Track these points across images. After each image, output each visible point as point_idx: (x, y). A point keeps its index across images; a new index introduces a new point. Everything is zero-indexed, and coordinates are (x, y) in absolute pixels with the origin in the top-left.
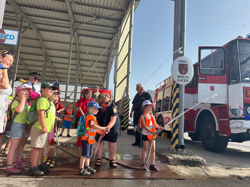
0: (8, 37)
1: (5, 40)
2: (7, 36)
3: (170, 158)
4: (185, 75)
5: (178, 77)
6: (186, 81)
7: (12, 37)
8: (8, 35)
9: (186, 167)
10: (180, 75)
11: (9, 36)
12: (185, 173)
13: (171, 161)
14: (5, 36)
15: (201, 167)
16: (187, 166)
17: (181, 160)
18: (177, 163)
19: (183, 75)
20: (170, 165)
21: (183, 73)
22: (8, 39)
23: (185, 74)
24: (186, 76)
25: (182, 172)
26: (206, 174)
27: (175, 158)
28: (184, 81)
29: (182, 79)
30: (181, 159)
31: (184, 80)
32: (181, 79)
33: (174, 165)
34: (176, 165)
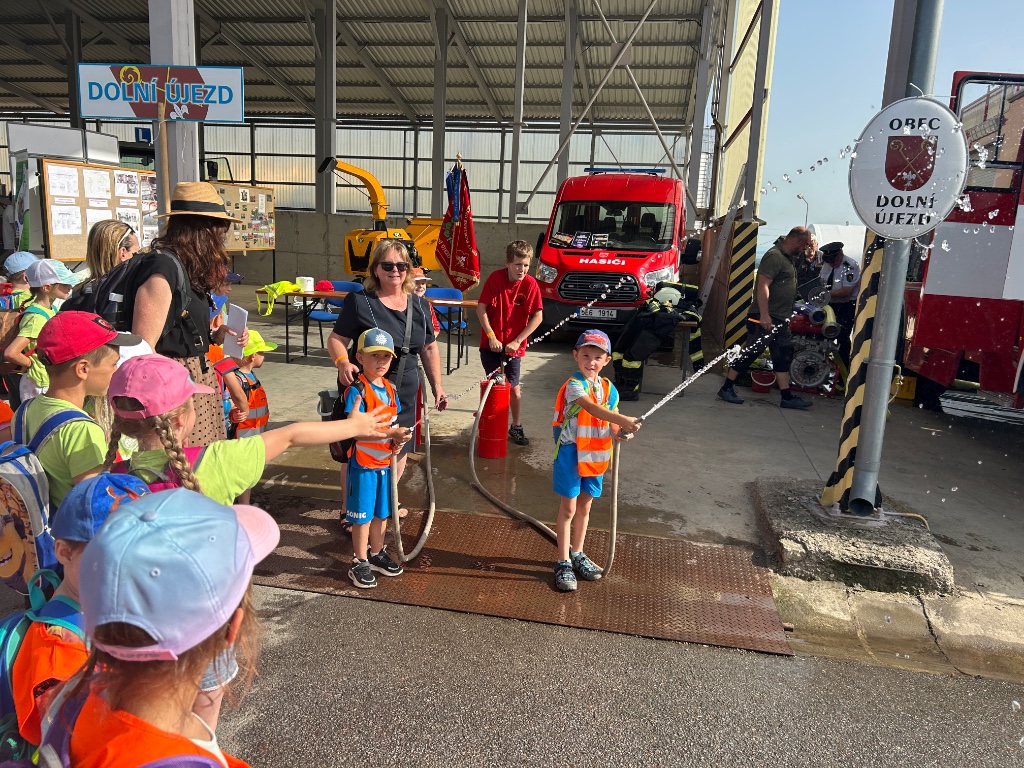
0: (215, 97)
1: (206, 108)
2: (209, 90)
3: (789, 549)
4: (915, 194)
5: (878, 205)
6: (915, 220)
7: (226, 95)
8: (214, 88)
9: (850, 590)
10: (892, 192)
11: (217, 91)
12: (835, 614)
13: (792, 561)
14: (205, 92)
15: (919, 598)
16: (858, 587)
17: (835, 561)
18: (816, 573)
19: (905, 194)
20: (785, 575)
21: (909, 184)
22: (215, 102)
23: (916, 185)
24: (920, 198)
25: (824, 610)
26: (926, 631)
27: (808, 553)
28: (909, 222)
29: (896, 211)
30: (837, 558)
31: (907, 218)
32: (892, 215)
33: (800, 577)
34: (811, 579)
